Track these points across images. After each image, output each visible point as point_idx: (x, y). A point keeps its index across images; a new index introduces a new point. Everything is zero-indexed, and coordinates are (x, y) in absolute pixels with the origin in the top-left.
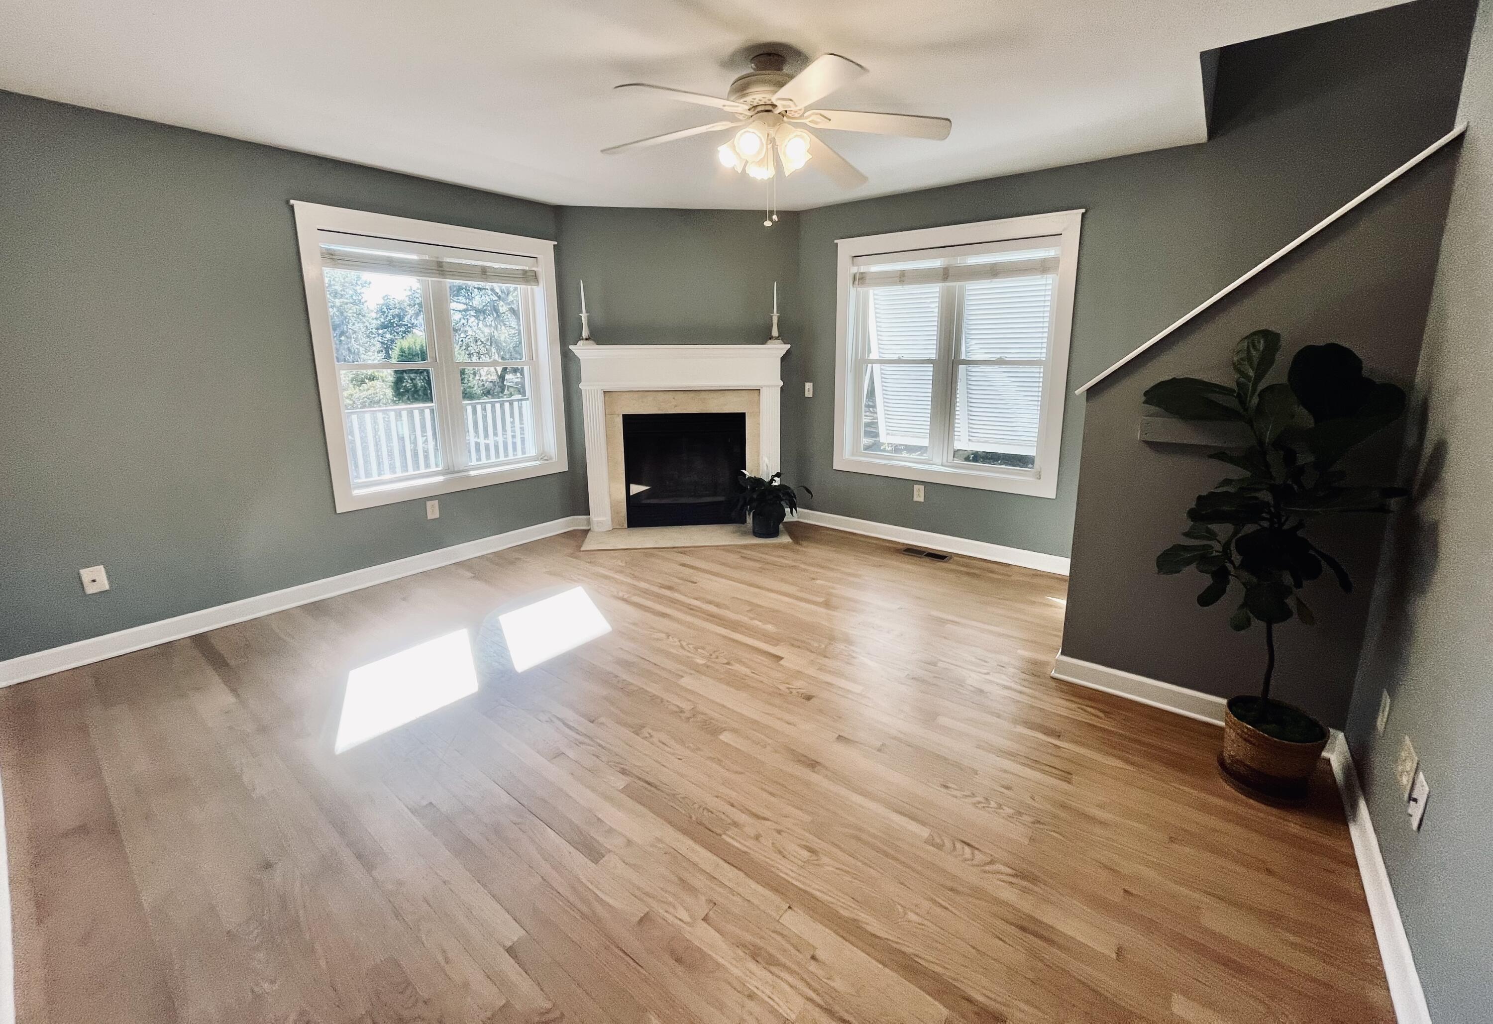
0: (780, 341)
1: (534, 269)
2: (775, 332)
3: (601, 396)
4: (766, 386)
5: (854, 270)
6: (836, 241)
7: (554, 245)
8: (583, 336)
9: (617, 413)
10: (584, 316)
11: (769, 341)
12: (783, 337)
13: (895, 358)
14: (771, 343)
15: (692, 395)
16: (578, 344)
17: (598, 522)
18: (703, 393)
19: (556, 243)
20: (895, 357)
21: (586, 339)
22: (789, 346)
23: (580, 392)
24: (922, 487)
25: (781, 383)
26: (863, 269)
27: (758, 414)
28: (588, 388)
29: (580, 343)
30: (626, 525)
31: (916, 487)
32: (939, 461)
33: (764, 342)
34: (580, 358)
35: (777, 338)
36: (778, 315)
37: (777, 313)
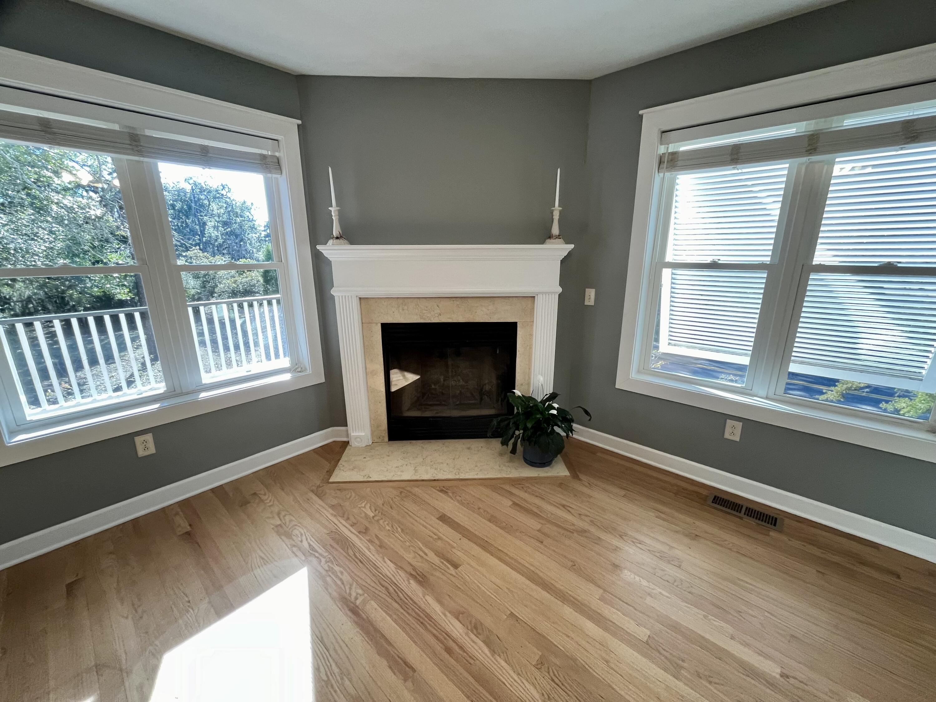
0: (561, 240)
1: (277, 154)
2: (555, 230)
3: (355, 303)
4: (542, 293)
5: (662, 150)
6: (641, 112)
7: (298, 126)
8: (334, 234)
9: (375, 322)
10: (334, 210)
11: (548, 241)
12: (565, 237)
13: (709, 262)
14: (550, 243)
15: (458, 302)
16: (328, 244)
17: (357, 437)
18: (469, 300)
19: (300, 122)
20: (708, 260)
21: (337, 238)
22: (572, 246)
23: (333, 297)
24: (739, 425)
25: (560, 290)
26: (672, 148)
27: (530, 323)
28: (340, 294)
29: (331, 242)
30: (386, 439)
31: (729, 422)
32: (763, 393)
33: (543, 242)
34: (330, 259)
35: (558, 237)
36: (561, 208)
37: (559, 206)
